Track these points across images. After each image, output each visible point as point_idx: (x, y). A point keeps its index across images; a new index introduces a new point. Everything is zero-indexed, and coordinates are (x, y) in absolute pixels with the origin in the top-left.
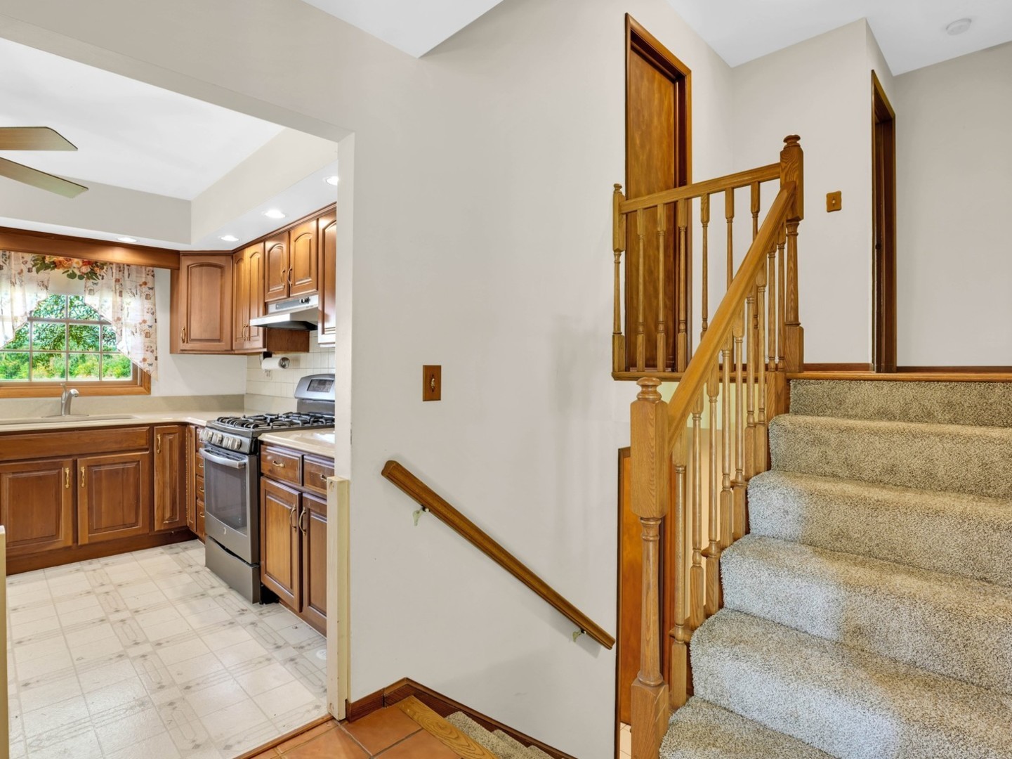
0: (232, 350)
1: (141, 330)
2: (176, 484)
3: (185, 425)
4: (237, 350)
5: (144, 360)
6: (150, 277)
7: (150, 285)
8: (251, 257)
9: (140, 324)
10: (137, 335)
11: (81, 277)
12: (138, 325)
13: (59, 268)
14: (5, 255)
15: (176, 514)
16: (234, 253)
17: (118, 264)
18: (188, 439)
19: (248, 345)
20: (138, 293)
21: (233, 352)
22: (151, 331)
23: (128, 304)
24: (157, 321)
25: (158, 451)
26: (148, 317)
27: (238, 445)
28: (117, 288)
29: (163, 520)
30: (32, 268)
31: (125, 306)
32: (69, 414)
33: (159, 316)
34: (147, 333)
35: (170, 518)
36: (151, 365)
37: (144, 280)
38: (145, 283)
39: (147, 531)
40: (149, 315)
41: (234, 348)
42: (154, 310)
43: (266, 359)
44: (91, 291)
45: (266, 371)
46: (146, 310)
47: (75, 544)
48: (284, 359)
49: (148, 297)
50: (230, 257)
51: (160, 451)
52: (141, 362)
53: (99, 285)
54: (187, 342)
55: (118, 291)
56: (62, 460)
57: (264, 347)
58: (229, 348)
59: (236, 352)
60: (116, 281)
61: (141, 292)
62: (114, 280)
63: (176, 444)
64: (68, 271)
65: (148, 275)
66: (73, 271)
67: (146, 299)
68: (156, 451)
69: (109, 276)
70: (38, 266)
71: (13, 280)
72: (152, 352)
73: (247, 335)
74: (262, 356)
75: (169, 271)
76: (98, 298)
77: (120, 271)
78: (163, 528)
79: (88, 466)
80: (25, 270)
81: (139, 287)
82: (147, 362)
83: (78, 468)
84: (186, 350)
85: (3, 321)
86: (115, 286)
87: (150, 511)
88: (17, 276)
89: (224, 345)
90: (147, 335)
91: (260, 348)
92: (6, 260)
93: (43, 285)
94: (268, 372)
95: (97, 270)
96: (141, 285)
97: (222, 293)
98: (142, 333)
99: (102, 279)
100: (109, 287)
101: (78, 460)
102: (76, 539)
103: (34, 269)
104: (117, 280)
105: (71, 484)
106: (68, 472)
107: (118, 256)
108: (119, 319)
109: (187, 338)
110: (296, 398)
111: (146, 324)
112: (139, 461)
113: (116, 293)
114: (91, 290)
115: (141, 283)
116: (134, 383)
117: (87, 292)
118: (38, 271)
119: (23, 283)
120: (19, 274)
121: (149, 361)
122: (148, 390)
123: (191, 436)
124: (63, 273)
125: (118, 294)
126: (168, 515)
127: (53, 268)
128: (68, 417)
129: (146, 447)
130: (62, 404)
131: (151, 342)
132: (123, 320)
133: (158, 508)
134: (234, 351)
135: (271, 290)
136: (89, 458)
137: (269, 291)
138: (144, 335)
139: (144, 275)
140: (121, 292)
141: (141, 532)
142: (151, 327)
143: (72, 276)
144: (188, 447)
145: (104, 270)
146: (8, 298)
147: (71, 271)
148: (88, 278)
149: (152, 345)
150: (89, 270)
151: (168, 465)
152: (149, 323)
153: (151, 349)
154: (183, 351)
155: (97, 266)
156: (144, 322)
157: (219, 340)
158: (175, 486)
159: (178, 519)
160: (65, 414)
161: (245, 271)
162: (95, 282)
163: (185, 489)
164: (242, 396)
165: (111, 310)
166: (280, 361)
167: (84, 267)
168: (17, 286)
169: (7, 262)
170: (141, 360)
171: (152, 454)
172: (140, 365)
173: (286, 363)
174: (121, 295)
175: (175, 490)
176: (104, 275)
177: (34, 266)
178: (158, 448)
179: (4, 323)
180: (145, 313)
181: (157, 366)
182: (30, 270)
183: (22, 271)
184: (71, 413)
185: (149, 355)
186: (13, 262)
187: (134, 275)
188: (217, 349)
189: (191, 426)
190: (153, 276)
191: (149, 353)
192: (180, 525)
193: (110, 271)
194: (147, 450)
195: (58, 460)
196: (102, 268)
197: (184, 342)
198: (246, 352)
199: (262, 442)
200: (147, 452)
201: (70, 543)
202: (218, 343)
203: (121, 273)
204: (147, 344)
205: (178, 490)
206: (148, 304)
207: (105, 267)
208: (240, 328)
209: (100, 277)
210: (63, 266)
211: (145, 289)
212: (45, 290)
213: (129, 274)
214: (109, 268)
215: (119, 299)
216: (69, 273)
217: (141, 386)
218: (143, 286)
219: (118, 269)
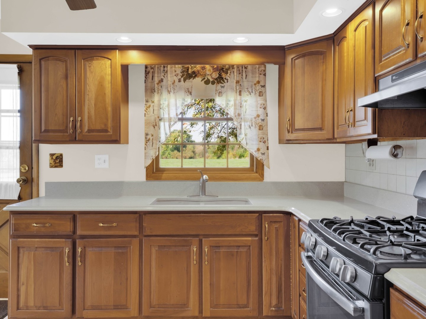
0: (334, 138)
1: (256, 124)
2: (281, 272)
3: (290, 214)
4: (340, 138)
5: (258, 150)
6: (262, 76)
7: (262, 83)
8: (355, 30)
9: (255, 118)
10: (252, 128)
11: (213, 83)
12: (254, 120)
13: (198, 77)
14: (164, 70)
15: (282, 302)
16: (335, 36)
17: (238, 66)
18: (292, 228)
19: (353, 132)
20: (254, 91)
21: (335, 141)
22: (263, 123)
23: (246, 101)
24: (268, 115)
25: (266, 238)
26: (261, 111)
27: (351, 277)
28: (238, 88)
29: (270, 306)
30: (181, 79)
31: (244, 104)
32: (205, 195)
33: (269, 110)
34: (260, 126)
35: (276, 306)
36: (263, 154)
37: (257, 79)
38: (259, 82)
39: (256, 314)
40: (262, 110)
41: (336, 136)
42: (265, 106)
43: (371, 147)
44: (220, 94)
45: (369, 160)
46: (259, 106)
47: (201, 314)
48: (396, 147)
49: (261, 94)
50: (331, 41)
51: (268, 239)
52: (256, 152)
53: (225, 87)
54: (292, 132)
55: (238, 91)
56: (191, 238)
57: (374, 132)
58: (331, 137)
59: (338, 140)
60: (236, 83)
61: (256, 90)
62: (235, 81)
63: (282, 232)
64: (204, 79)
65: (261, 74)
66: (208, 78)
67: (259, 96)
68: (264, 238)
69: (232, 78)
70: (185, 76)
71: (169, 89)
72: (264, 142)
73: (351, 120)
74: (365, 144)
75: (277, 66)
76: (225, 99)
77: (239, 74)
78: (270, 315)
79: (210, 246)
80: (177, 81)
81: (254, 86)
82: (260, 152)
83: (203, 248)
84: (290, 140)
85: (164, 122)
86: (236, 87)
87: (259, 295)
88: (172, 86)
89: (325, 134)
90: (261, 128)
91: (369, 134)
92: (165, 75)
93: (188, 91)
94: (371, 162)
95: (224, 76)
96: (255, 84)
97: (324, 80)
98: (257, 126)
99: (227, 82)
100: (232, 89)
101: (203, 239)
102: (201, 311)
103: (182, 79)
104: (238, 82)
105: (198, 261)
106: (195, 249)
107: (237, 58)
108: (239, 115)
109: (292, 129)
110: (416, 197)
111: (260, 118)
112: (250, 246)
113: (236, 92)
114: (220, 92)
115: (255, 82)
116: (251, 169)
117: (217, 94)
118: (185, 81)
119: (175, 91)
120: (173, 84)
121: (262, 151)
122: (262, 176)
123: (294, 227)
124: (202, 81)
125: (238, 93)
126: (274, 302)
127: (195, 77)
128: (203, 198)
129: (256, 233)
130: (200, 186)
131: (263, 134)
132: (242, 116)
133: (265, 294)
134: (336, 139)
135: (383, 59)
136: (211, 239)
137: (381, 61)
138: (258, 128)
139: (257, 75)
140: (240, 92)
141: (251, 314)
142: (263, 120)
143: (207, 82)
144: (292, 237)
145: (228, 75)
146: (166, 103)
147: (206, 79)
148: (218, 83)
149: (264, 136)
150: (218, 75)
151: (274, 253)
152: (262, 117)
153: (264, 140)
154: (289, 142)
155: (223, 71)
156: (258, 116)
157: (321, 129)
158: (281, 274)
159: (283, 308)
160: (202, 195)
161: (348, 49)
162: (222, 85)
163: (290, 278)
164: (342, 184)
165: (233, 107)
166: (392, 149)
167: (214, 73)
168: (172, 94)
169: (166, 75)
170: (256, 149)
171: (261, 240)
172: (256, 154)
173: (399, 151)
174: (240, 95)
175: (281, 279)
176: (228, 78)
177: (182, 77)
178: (265, 236)
179: (165, 123)
180: (259, 109)
181: (268, 155)
182: (180, 81)
183: (174, 81)
184: (206, 195)
185: (262, 146)
186: (169, 75)
187: (250, 75)
188: (320, 138)
189: (295, 218)
190: (265, 75)
191: (262, 143)
192: (285, 315)
193: (232, 74)
194: (256, 236)
195: (189, 238)
196: (227, 73)
197: (289, 132)
198: (349, 139)
199: (390, 285)
200: (257, 238)
201: (196, 314)
202: (319, 132)
203: (240, 75)
204: (261, 136)
205: (283, 279)
206: (260, 100)
207: (229, 72)
208: (343, 114)
209: (226, 81)
210: (200, 74)
211: (258, 87)
212: (190, 95)
213: (246, 75)
214: (232, 72)
215: (239, 97)
216: (205, 80)
217: (257, 172)
218: (257, 85)
219: (238, 72)
